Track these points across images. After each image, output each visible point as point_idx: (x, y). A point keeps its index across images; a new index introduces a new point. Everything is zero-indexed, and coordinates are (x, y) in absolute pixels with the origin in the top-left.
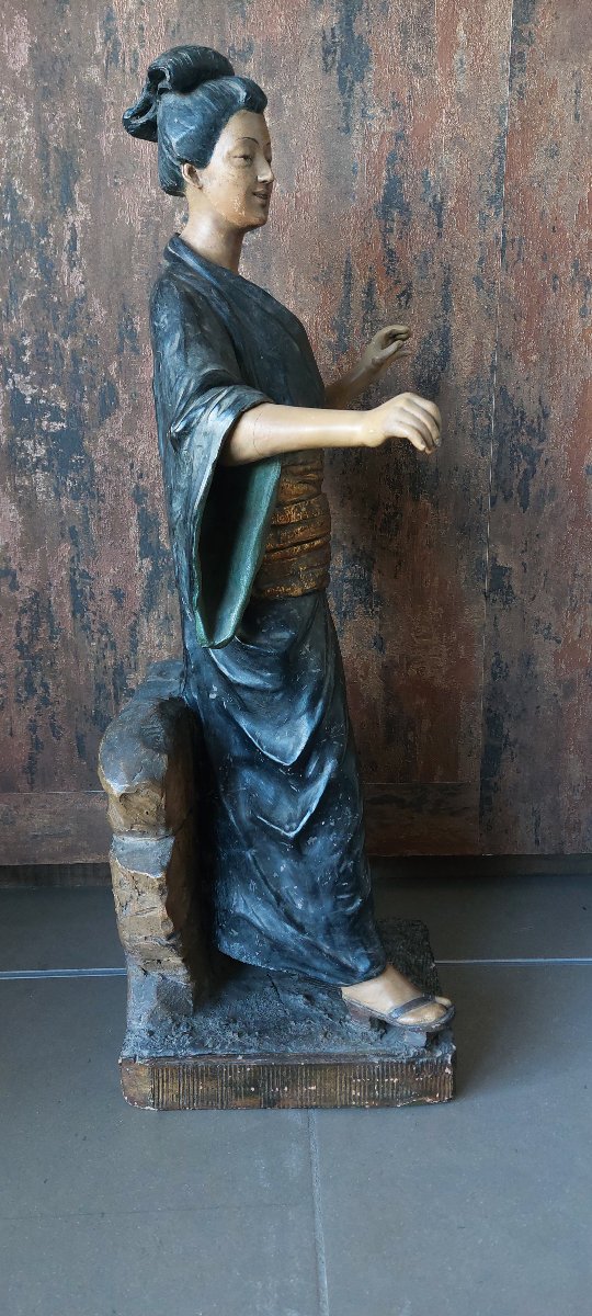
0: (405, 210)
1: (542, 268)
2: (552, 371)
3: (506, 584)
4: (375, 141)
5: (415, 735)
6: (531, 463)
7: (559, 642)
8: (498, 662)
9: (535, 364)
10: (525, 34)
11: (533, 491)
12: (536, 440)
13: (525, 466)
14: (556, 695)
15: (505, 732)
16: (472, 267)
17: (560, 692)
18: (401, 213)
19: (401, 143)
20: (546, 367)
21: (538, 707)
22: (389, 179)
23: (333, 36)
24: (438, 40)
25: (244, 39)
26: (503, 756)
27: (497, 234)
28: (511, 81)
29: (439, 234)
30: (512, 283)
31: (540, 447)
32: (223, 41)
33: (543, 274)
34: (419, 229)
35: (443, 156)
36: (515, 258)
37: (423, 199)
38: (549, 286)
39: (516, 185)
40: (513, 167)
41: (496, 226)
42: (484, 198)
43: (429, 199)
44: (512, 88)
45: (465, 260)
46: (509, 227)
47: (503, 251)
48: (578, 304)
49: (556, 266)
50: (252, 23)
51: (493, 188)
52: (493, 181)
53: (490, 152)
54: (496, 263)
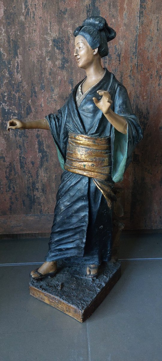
2: (150, 101)
3: (138, 159)
6: (144, 126)
7: (152, 174)
8: (135, 180)
10: (143, 6)
11: (145, 134)
12: (146, 120)
15: (137, 198)
16: (128, 72)
17: (152, 187)
18: (109, 57)
21: (146, 191)
23: (90, 7)
24: (119, 8)
25: (65, 8)
26: (137, 204)
27: (135, 63)
28: (139, 20)
29: (119, 63)
30: (139, 77)
31: (147, 122)
32: (59, 9)
33: (148, 74)
34: (114, 62)
35: (121, 41)
36: (141, 70)
37: (115, 54)
38: (150, 78)
39: (141, 49)
40: (140, 45)
41: (135, 61)
42: (132, 53)
43: (117, 53)
44: (139, 22)
45: (126, 71)
46: (139, 61)
47: (137, 68)
48: (158, 82)
49: (152, 72)
50: (67, 3)
51: (134, 50)
52: (134, 48)
53: (133, 40)
54: (135, 71)
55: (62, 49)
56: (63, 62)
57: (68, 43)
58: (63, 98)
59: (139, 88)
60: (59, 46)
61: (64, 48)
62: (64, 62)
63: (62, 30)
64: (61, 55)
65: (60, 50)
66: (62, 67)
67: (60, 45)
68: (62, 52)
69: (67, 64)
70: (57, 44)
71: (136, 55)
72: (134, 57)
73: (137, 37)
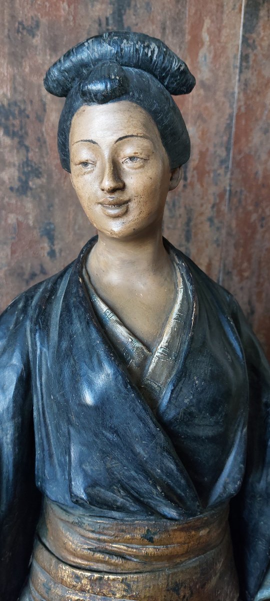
1: (254, 212)
2: (258, 283)
9: (247, 278)
10: (250, 41)
16: (208, 212)
20: (254, 279)
23: (107, 24)
24: (188, 38)
25: (32, 18)
27: (225, 187)
28: (239, 76)
29: (184, 185)
30: (234, 223)
32: (13, 17)
33: (254, 217)
36: (237, 204)
38: (258, 225)
39: (240, 152)
40: (237, 140)
41: (225, 182)
42: (218, 160)
44: (239, 80)
45: (202, 205)
46: (233, 182)
47: (229, 200)
49: (263, 211)
50: (39, 5)
51: (224, 154)
52: (224, 149)
53: (222, 127)
54: (224, 208)
55: (21, 137)
56: (24, 173)
57: (40, 119)
58: (21, 275)
59: (232, 251)
60: (13, 125)
61: (26, 133)
62: (27, 175)
63: (24, 81)
64: (18, 152)
65: (16, 140)
66: (23, 189)
67: (17, 122)
68: (21, 144)
69: (38, 181)
70: (7, 119)
71: (227, 168)
72: (221, 171)
73: (232, 120)
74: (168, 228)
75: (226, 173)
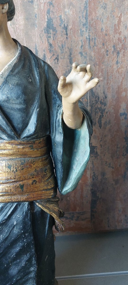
0: (54, 30)
1: (103, 48)
2: (108, 83)
3: (96, 151)
4: (42, 6)
5: (69, 198)
6: (102, 113)
7: (113, 168)
8: (94, 175)
11: (103, 122)
12: (103, 106)
13: (100, 114)
14: (113, 184)
15: (98, 196)
16: (79, 48)
17: (114, 183)
18: (53, 31)
19: (51, 6)
20: (105, 81)
21: (107, 188)
22: (48, 19)
26: (97, 203)
27: (86, 37)
29: (67, 38)
30: (93, 54)
31: (105, 108)
33: (103, 50)
34: (60, 36)
35: (66, 10)
36: (94, 45)
37: (60, 26)
38: (105, 54)
39: (92, 20)
40: (91, 13)
41: (86, 35)
42: (82, 24)
43: (63, 26)
45: (76, 46)
46: (90, 34)
47: (89, 43)
48: (115, 59)
49: (107, 47)
51: (84, 21)
52: (84, 18)
53: (83, 8)
54: (87, 47)
71: (87, 27)
72: (84, 29)
73: (87, 4)
74: (61, 58)
75: (86, 30)
